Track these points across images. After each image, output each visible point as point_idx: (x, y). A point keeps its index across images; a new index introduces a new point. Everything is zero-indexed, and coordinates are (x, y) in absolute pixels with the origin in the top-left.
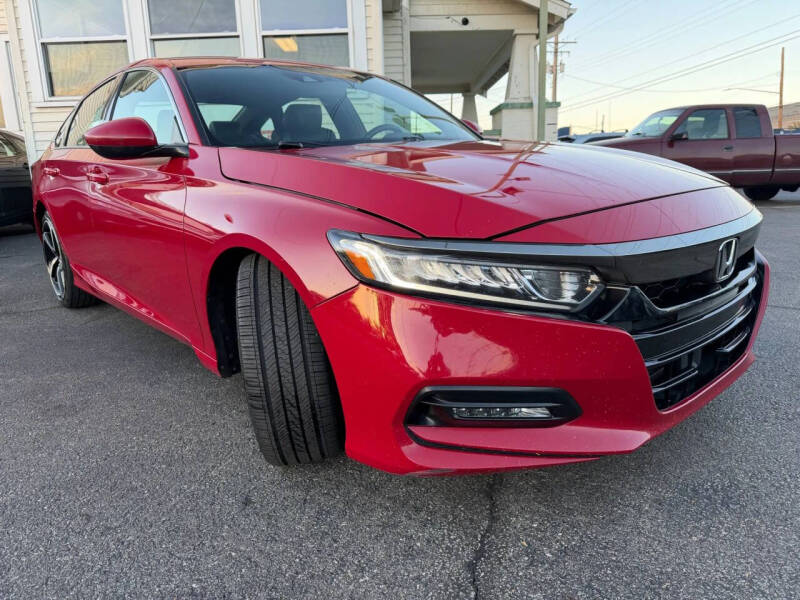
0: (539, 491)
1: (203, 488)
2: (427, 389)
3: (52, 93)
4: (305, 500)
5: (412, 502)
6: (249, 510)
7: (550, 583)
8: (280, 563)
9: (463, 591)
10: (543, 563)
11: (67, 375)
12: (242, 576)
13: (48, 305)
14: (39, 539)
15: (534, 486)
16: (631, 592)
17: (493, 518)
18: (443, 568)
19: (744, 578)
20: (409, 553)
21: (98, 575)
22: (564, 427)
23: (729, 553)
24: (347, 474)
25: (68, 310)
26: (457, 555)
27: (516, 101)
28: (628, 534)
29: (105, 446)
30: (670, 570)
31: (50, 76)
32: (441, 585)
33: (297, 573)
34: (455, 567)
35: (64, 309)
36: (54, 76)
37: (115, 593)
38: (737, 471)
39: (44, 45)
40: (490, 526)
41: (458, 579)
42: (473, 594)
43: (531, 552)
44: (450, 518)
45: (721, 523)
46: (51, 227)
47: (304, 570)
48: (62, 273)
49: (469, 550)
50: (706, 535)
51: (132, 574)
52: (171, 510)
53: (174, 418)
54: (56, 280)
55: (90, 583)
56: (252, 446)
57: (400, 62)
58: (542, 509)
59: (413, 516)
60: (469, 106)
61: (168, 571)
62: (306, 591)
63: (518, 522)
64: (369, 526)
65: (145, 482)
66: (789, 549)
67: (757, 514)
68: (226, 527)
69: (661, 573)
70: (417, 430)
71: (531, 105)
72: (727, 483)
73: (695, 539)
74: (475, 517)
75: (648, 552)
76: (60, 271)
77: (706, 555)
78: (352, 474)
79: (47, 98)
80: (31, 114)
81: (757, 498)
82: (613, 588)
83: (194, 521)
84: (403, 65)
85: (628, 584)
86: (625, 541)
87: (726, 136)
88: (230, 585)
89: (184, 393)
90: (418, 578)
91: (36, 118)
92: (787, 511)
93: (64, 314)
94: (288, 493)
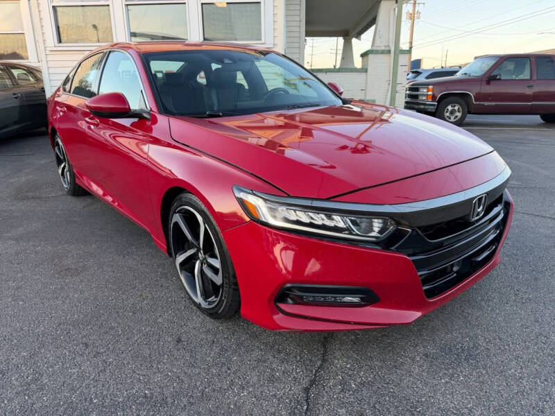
0: (355, 343)
1: (153, 330)
2: (288, 285)
3: (60, 41)
4: (214, 341)
5: (277, 347)
6: (180, 346)
7: (351, 404)
8: (196, 381)
9: (301, 405)
10: (349, 391)
11: (73, 246)
12: (174, 388)
13: (60, 193)
14: (59, 357)
15: (352, 340)
16: (397, 412)
17: (324, 359)
18: (290, 390)
19: (467, 408)
20: (272, 379)
21: (92, 382)
22: (368, 308)
23: (461, 392)
24: (239, 325)
25: (72, 197)
26: (299, 382)
27: (378, 48)
28: (403, 375)
29: (96, 298)
30: (423, 400)
31: (58, 28)
32: (287, 401)
33: (205, 388)
34: (297, 390)
35: (69, 197)
36: (61, 30)
37: (102, 393)
38: (480, 337)
39: (54, 7)
40: (322, 365)
41: (298, 397)
42: (305, 407)
43: (343, 383)
44: (299, 358)
45: (461, 372)
46: (61, 144)
47: (209, 386)
48: (68, 173)
49: (307, 380)
50: (451, 379)
51: (112, 382)
52: (135, 343)
53: (137, 281)
54: (64, 178)
55: (88, 386)
56: (184, 303)
57: (298, 18)
58: (355, 355)
59: (277, 356)
60: (348, 47)
61: (132, 382)
62: (210, 400)
63: (339, 363)
64: (250, 361)
65: (119, 324)
66: (499, 391)
67: (485, 367)
68: (166, 356)
69: (418, 402)
70: (282, 306)
71: (389, 52)
72: (471, 345)
73: (443, 381)
74: (313, 359)
75: (413, 388)
76: (67, 171)
77: (448, 392)
78: (243, 326)
79: (57, 44)
80: (46, 55)
81: (488, 356)
82: (388, 409)
83: (148, 352)
84: (300, 21)
85: (397, 407)
86: (400, 380)
87: (529, 77)
88: (167, 393)
89: (144, 263)
90: (275, 396)
91: (50, 58)
92: (504, 367)
93: (69, 200)
94: (203, 336)
